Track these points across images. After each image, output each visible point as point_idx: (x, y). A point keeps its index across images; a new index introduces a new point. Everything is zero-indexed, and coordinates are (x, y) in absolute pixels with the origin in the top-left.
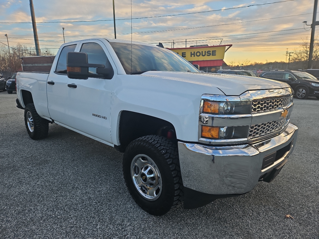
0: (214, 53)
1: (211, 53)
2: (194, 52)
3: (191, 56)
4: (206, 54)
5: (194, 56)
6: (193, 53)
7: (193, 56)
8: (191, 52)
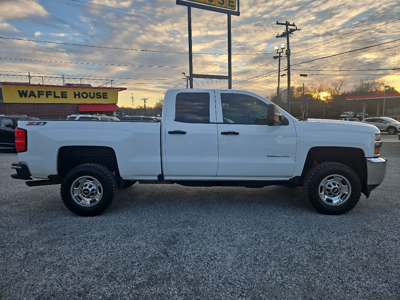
0: (105, 96)
1: (102, 95)
2: (79, 93)
3: (75, 97)
4: (96, 96)
5: (79, 97)
6: (77, 93)
7: (77, 97)
8: (75, 93)
